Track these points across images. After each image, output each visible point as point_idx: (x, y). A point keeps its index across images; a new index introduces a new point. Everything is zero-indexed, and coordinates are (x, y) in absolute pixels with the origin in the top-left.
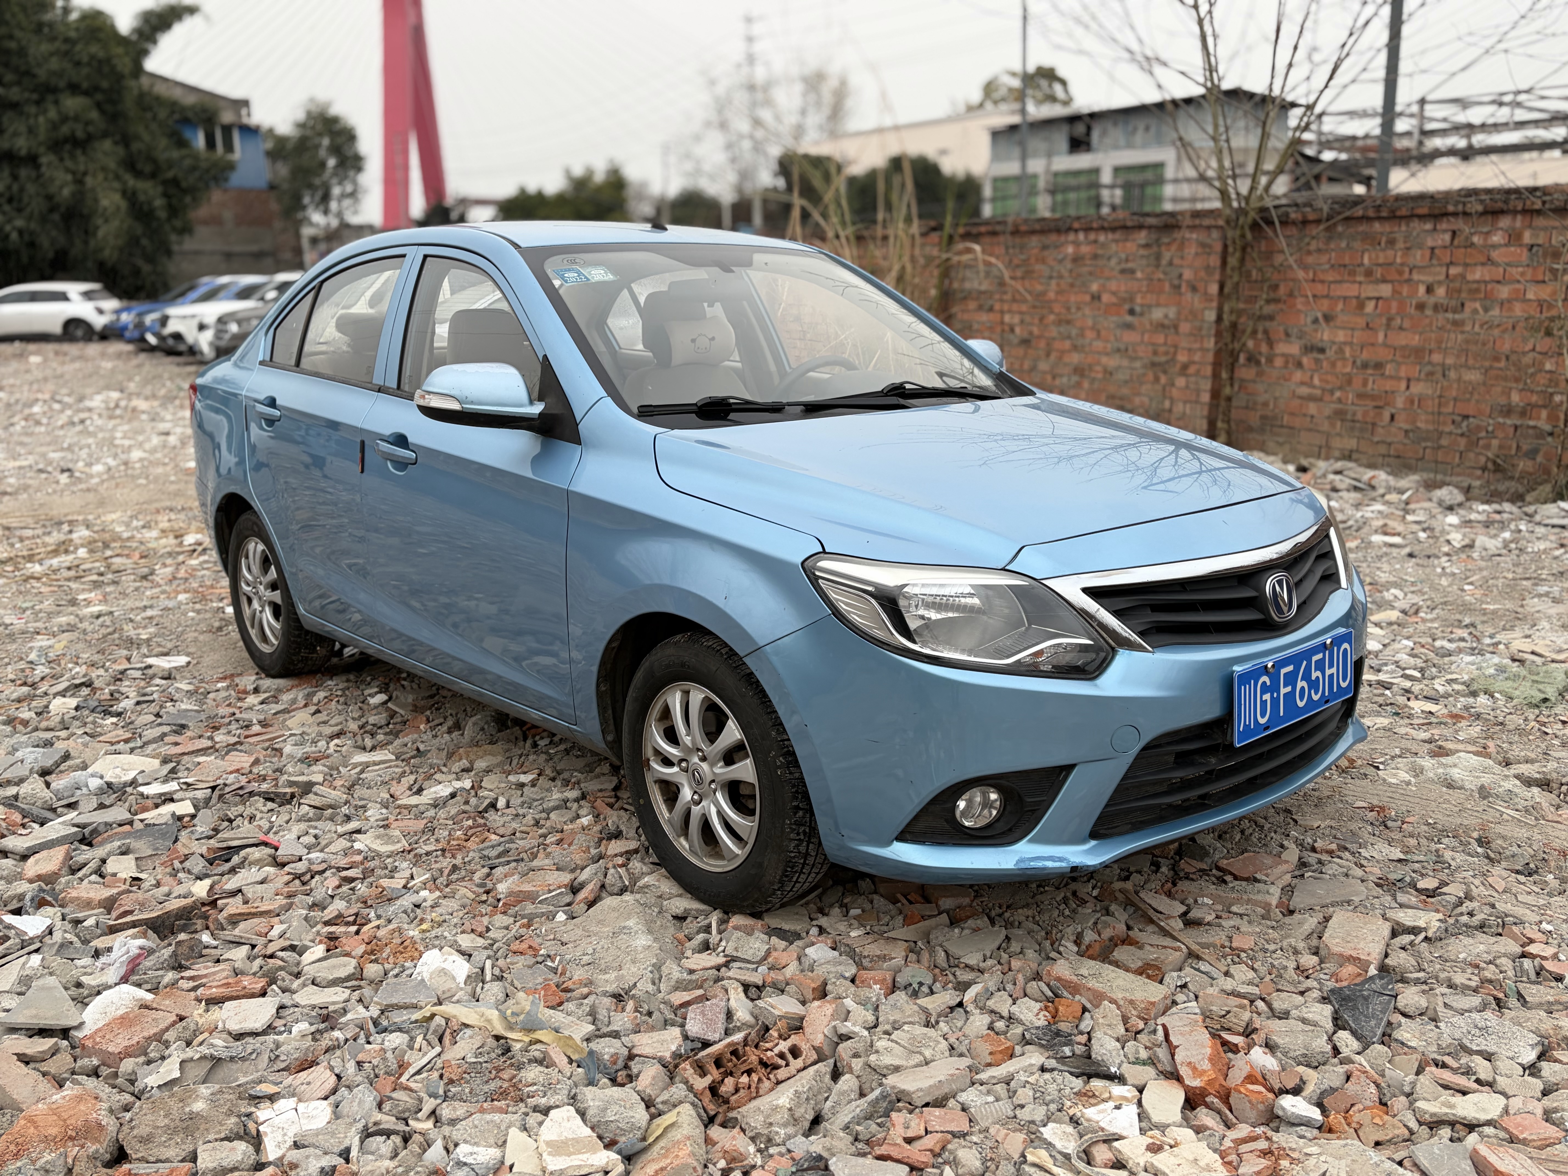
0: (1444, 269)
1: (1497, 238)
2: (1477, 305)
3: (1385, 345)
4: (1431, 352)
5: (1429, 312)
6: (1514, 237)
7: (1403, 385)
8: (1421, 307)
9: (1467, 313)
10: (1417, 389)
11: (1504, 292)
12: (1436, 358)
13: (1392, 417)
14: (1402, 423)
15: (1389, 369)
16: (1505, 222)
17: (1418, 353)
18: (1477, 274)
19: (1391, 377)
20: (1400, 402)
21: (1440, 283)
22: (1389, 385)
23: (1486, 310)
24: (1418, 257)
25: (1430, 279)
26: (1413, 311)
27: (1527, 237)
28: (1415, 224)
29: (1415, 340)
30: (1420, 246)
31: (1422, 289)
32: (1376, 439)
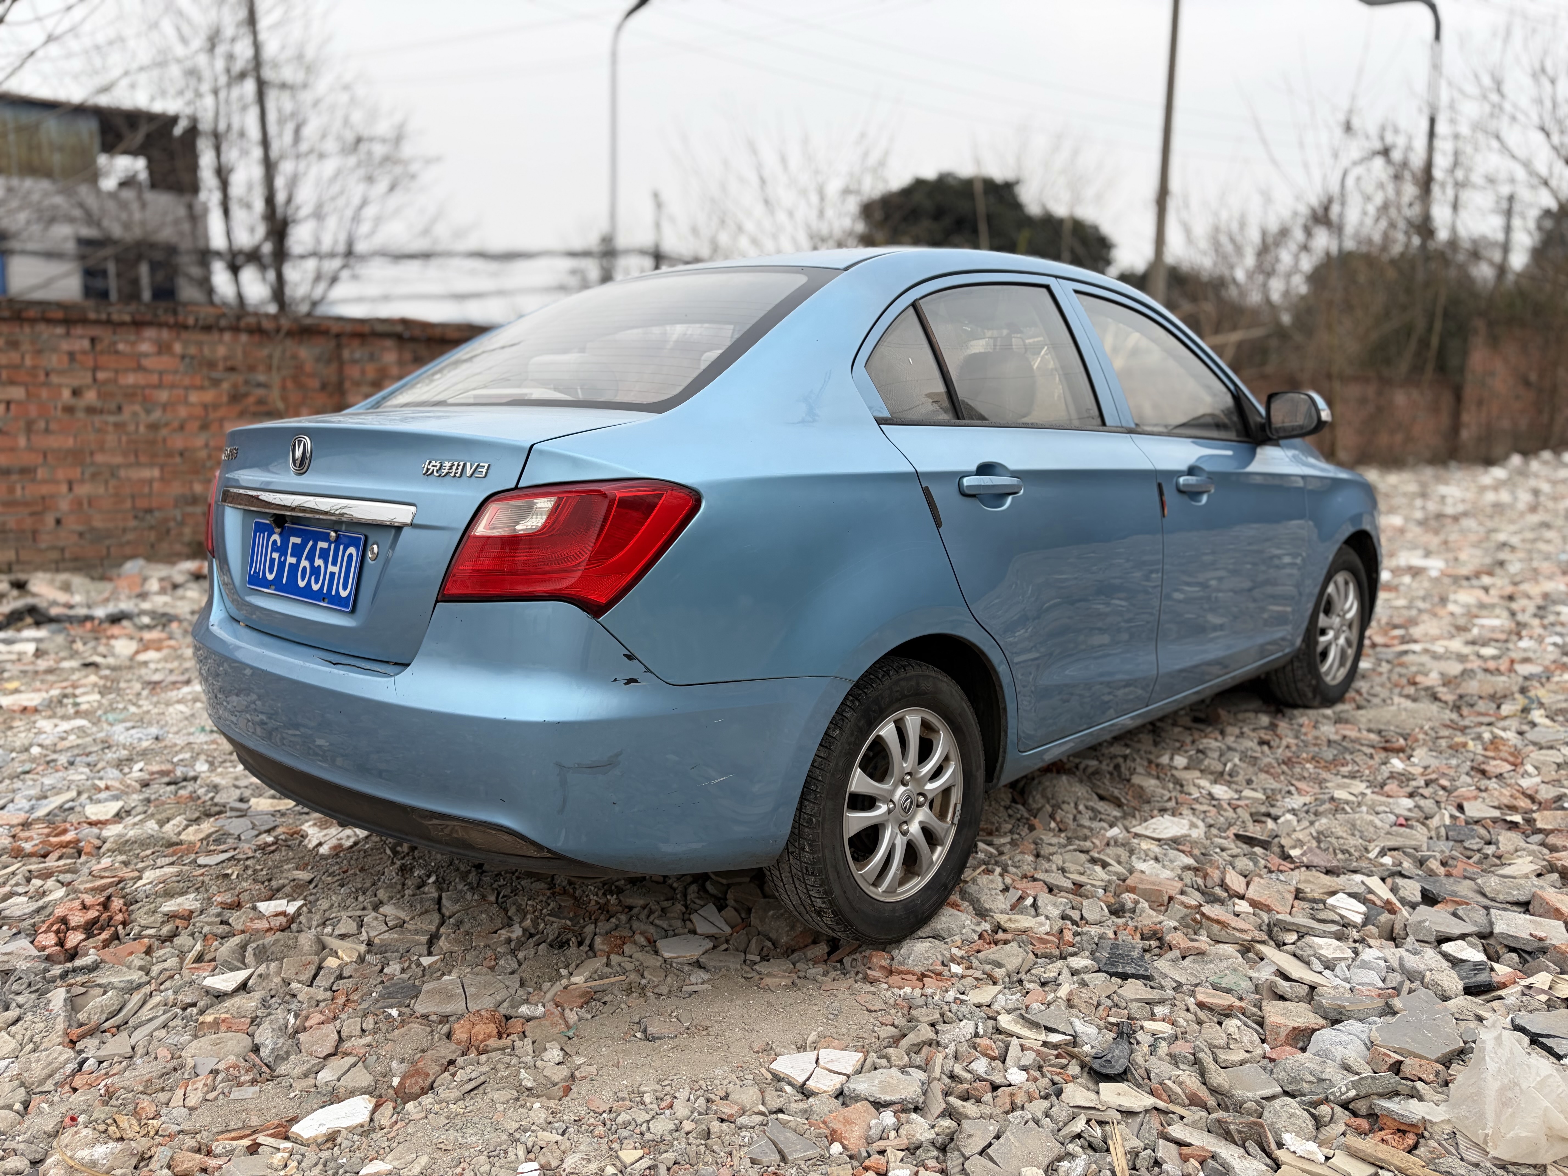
0: (89, 375)
1: (145, 347)
2: (137, 408)
3: (30, 449)
4: (92, 454)
5: (81, 415)
6: (163, 348)
7: (64, 488)
8: (69, 410)
9: (126, 416)
10: (83, 490)
11: (163, 396)
12: (99, 458)
13: (58, 522)
14: (73, 524)
15: (41, 473)
16: (150, 333)
17: (76, 456)
18: (130, 379)
19: (45, 481)
20: (64, 505)
21: (88, 387)
22: (45, 490)
23: (148, 412)
24: (54, 360)
25: (76, 383)
26: (59, 413)
27: (178, 348)
28: (41, 327)
29: (70, 442)
30: (55, 350)
31: (66, 394)
32: (43, 546)
